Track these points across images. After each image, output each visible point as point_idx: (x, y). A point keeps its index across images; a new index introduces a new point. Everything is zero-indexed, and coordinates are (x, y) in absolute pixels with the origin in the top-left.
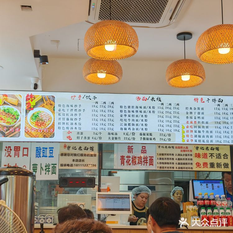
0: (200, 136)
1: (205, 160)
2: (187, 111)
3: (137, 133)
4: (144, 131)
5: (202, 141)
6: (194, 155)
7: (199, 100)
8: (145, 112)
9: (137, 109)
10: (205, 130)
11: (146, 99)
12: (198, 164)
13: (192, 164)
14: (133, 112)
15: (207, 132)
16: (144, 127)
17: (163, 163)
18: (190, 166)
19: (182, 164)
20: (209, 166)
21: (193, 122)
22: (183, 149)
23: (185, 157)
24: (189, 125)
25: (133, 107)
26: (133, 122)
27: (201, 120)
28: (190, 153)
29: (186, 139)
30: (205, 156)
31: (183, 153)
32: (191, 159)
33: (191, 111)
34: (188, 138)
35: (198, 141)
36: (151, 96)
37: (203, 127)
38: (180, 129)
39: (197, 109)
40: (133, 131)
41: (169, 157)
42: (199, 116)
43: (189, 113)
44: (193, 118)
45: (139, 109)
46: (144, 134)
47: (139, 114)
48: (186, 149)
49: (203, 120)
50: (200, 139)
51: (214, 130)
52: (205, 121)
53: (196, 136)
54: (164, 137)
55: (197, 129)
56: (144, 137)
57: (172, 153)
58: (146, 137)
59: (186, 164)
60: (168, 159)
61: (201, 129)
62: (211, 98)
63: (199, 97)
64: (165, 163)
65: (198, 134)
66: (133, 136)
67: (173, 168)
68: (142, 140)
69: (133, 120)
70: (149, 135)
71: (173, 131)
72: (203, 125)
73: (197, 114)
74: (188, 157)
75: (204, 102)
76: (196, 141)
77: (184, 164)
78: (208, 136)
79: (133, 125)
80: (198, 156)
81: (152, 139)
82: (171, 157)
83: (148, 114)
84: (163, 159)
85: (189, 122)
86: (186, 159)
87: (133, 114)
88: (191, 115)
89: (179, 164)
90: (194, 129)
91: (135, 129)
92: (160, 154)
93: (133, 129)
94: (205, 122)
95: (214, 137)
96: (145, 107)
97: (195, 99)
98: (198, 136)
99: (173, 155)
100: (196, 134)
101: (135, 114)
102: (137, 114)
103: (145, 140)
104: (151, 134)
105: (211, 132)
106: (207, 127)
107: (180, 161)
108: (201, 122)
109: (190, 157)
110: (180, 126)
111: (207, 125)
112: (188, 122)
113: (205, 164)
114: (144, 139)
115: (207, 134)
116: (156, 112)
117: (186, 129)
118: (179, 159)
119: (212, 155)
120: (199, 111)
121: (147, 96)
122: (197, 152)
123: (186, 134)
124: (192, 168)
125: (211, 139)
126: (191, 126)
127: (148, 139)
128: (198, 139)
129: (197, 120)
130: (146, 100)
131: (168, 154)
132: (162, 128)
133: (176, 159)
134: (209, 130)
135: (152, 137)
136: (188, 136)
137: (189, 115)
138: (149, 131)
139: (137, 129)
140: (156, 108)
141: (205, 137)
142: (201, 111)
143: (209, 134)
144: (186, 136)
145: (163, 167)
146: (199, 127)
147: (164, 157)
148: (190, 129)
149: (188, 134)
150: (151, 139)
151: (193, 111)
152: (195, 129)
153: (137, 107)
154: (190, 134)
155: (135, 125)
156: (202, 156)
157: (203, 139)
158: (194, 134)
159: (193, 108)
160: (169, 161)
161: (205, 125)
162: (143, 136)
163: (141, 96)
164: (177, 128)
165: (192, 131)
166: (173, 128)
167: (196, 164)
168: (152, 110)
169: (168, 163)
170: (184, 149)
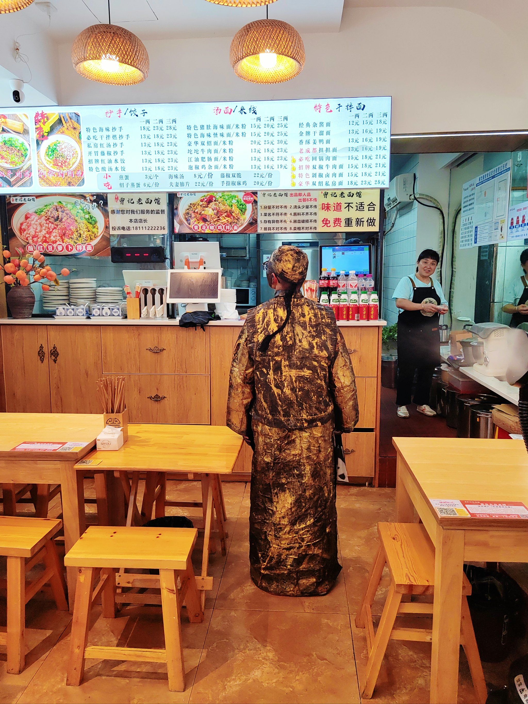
0: (321, 175)
1: (337, 215)
2: (301, 129)
3: (217, 173)
4: (228, 170)
5: (324, 183)
6: (319, 207)
7: (323, 109)
8: (229, 135)
9: (215, 131)
10: (331, 163)
11: (231, 110)
12: (326, 222)
13: (315, 221)
14: (209, 135)
15: (334, 167)
16: (228, 163)
17: (269, 222)
18: (313, 225)
19: (299, 222)
20: (343, 223)
21: (311, 150)
22: (302, 197)
23: (305, 210)
24: (304, 155)
25: (208, 127)
26: (209, 155)
27: (324, 146)
28: (313, 203)
29: (297, 180)
30: (338, 207)
31: (301, 204)
32: (315, 214)
33: (308, 129)
34: (301, 180)
35: (317, 184)
36: (240, 105)
37: (328, 158)
38: (289, 163)
39: (318, 125)
40: (210, 171)
41: (280, 211)
42: (321, 137)
43: (304, 134)
44: (311, 142)
45: (219, 131)
46: (228, 176)
47: (219, 139)
48: (307, 197)
49: (328, 146)
50: (321, 179)
51: (346, 162)
52: (331, 146)
53: (314, 175)
54: (260, 180)
55: (317, 163)
56: (228, 179)
57: (284, 205)
58: (231, 179)
59: (307, 221)
60: (277, 214)
61: (324, 163)
62: (345, 102)
63: (323, 102)
64: (273, 222)
65: (318, 171)
66: (210, 180)
67: (286, 228)
68: (225, 185)
69: (210, 151)
70: (236, 176)
71: (275, 167)
72: (329, 154)
73: (317, 134)
74: (309, 210)
75: (331, 111)
76: (314, 184)
77: (303, 221)
78: (334, 175)
79: (210, 159)
80: (327, 207)
81: (242, 183)
82: (283, 211)
83: (234, 138)
84: (269, 215)
85: (304, 151)
86: (307, 213)
87: (209, 139)
88: (308, 138)
89: (295, 221)
90: (311, 163)
91: (213, 167)
92: (265, 207)
93: (210, 167)
94: (331, 149)
95: (345, 175)
96: (228, 127)
97: (315, 107)
98: (317, 175)
99: (286, 207)
100: (315, 171)
101: (212, 139)
102: (216, 139)
103: (229, 185)
104: (239, 175)
105: (341, 167)
106: (335, 158)
107: (297, 218)
108: (325, 149)
109: (313, 210)
110: (289, 159)
111: (334, 154)
112: (301, 150)
113: (337, 221)
114: (228, 183)
115: (334, 171)
116: (248, 135)
117: (298, 163)
118: (295, 214)
119: (349, 205)
120: (321, 129)
121: (232, 105)
122: (325, 201)
123: (298, 172)
124: (315, 228)
125: (341, 179)
126: (306, 158)
127: (233, 184)
128: (317, 179)
129: (318, 146)
130: (230, 113)
131: (277, 207)
132: (257, 163)
133: (291, 214)
134: (338, 163)
135: (241, 180)
136: (300, 175)
137: (305, 138)
138: (236, 170)
139: (216, 167)
140: (248, 126)
141: (331, 175)
142: (325, 129)
143: (338, 171)
144: (297, 176)
145: (270, 229)
146: (321, 159)
147: (271, 211)
148: (304, 163)
149: (300, 172)
150: (239, 184)
151: (311, 129)
152: (314, 163)
153: (215, 127)
154: (304, 171)
155: (213, 159)
156: (332, 208)
157: (327, 179)
158: (311, 171)
159: (311, 124)
160: (279, 218)
161: (331, 154)
162: (226, 179)
163: (223, 106)
164: (283, 163)
165: (308, 167)
166: (276, 163)
167: (323, 221)
168: (240, 131)
169: (277, 221)
170: (305, 197)
